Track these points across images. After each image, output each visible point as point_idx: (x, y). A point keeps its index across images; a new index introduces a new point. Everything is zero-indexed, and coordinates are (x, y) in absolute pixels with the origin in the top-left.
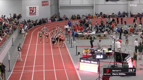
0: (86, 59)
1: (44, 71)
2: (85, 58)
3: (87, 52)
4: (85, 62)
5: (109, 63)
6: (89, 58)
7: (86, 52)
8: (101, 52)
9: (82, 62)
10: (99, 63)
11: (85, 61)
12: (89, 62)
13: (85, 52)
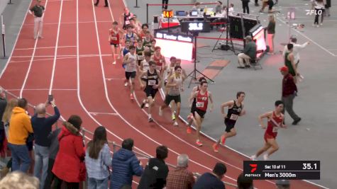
0: (167, 31)
1: (78, 57)
2: (166, 29)
3: (169, 18)
4: (166, 39)
5: (216, 40)
6: (174, 31)
7: (168, 16)
8: (199, 17)
9: (159, 38)
10: (194, 40)
11: (165, 35)
12: (175, 38)
13: (166, 17)
